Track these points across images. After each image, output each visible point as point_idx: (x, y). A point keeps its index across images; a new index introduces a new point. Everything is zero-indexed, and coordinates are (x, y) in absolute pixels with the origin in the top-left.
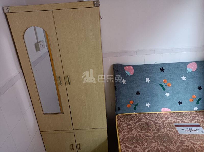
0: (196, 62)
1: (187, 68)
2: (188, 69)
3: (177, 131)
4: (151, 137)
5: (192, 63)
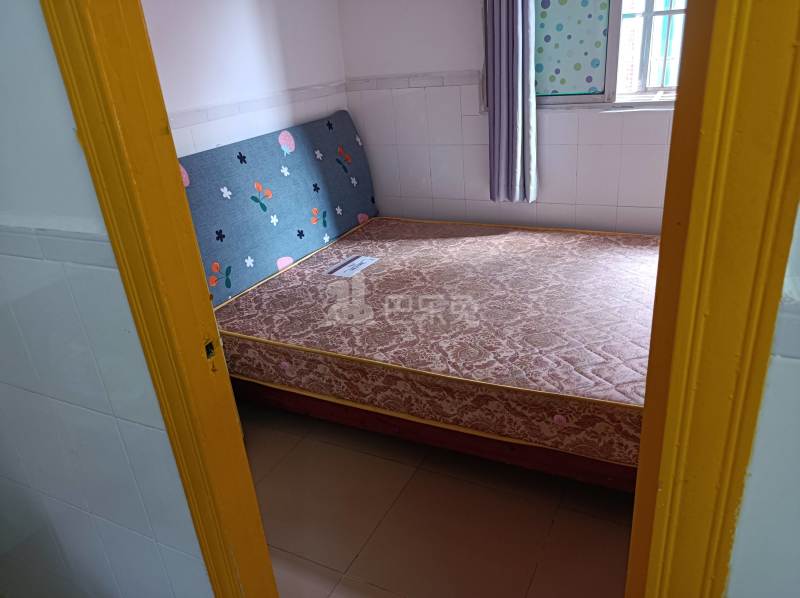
0: (287, 129)
1: (280, 146)
2: (283, 148)
3: (342, 277)
5: (283, 133)
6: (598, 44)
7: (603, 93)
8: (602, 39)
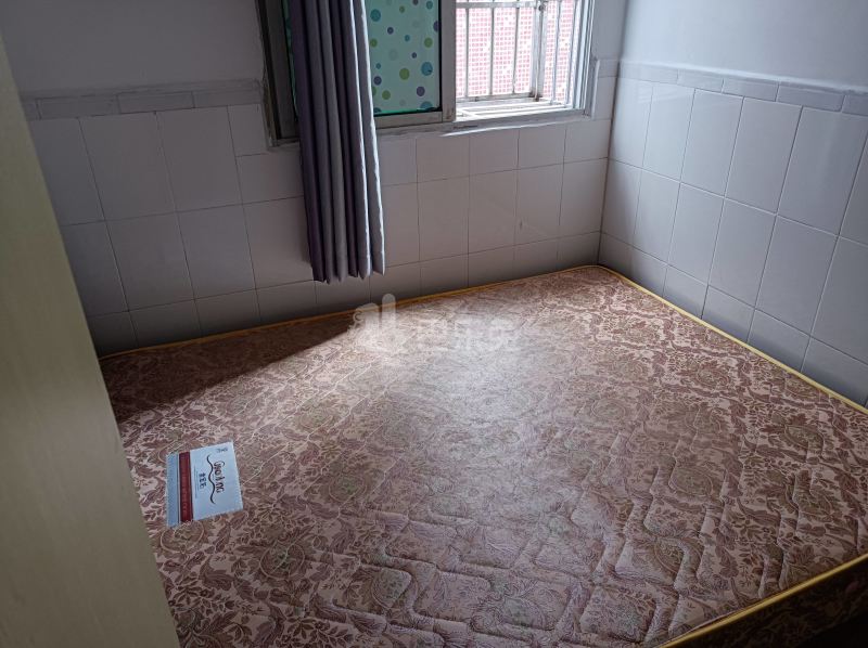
3: (225, 516)
4: (283, 607)
6: (428, 42)
7: (440, 109)
8: (434, 35)
